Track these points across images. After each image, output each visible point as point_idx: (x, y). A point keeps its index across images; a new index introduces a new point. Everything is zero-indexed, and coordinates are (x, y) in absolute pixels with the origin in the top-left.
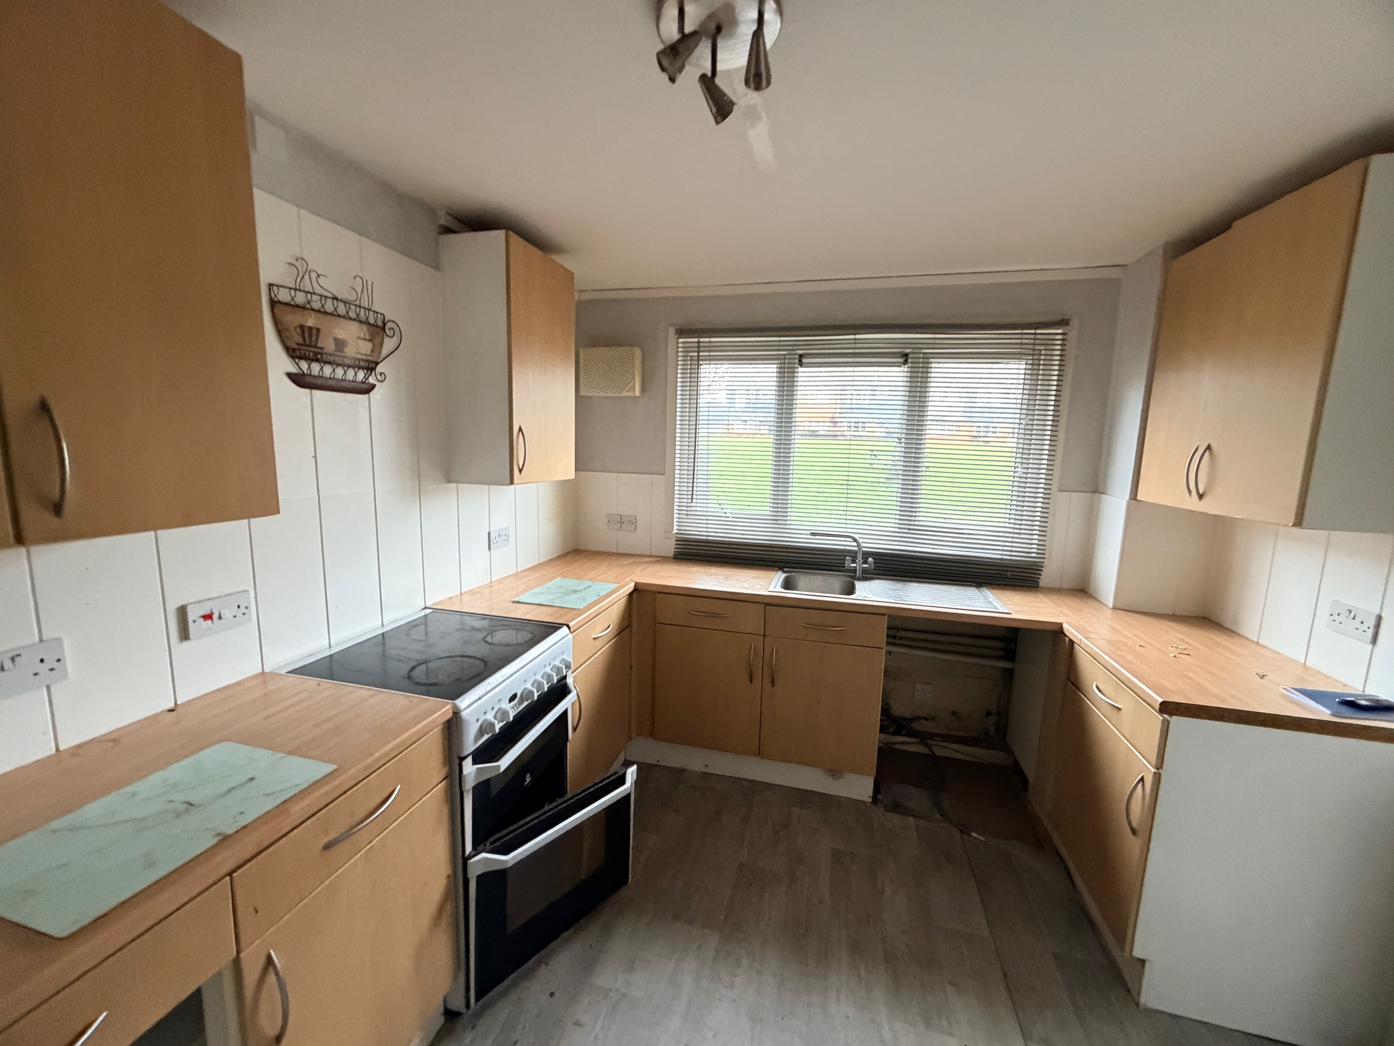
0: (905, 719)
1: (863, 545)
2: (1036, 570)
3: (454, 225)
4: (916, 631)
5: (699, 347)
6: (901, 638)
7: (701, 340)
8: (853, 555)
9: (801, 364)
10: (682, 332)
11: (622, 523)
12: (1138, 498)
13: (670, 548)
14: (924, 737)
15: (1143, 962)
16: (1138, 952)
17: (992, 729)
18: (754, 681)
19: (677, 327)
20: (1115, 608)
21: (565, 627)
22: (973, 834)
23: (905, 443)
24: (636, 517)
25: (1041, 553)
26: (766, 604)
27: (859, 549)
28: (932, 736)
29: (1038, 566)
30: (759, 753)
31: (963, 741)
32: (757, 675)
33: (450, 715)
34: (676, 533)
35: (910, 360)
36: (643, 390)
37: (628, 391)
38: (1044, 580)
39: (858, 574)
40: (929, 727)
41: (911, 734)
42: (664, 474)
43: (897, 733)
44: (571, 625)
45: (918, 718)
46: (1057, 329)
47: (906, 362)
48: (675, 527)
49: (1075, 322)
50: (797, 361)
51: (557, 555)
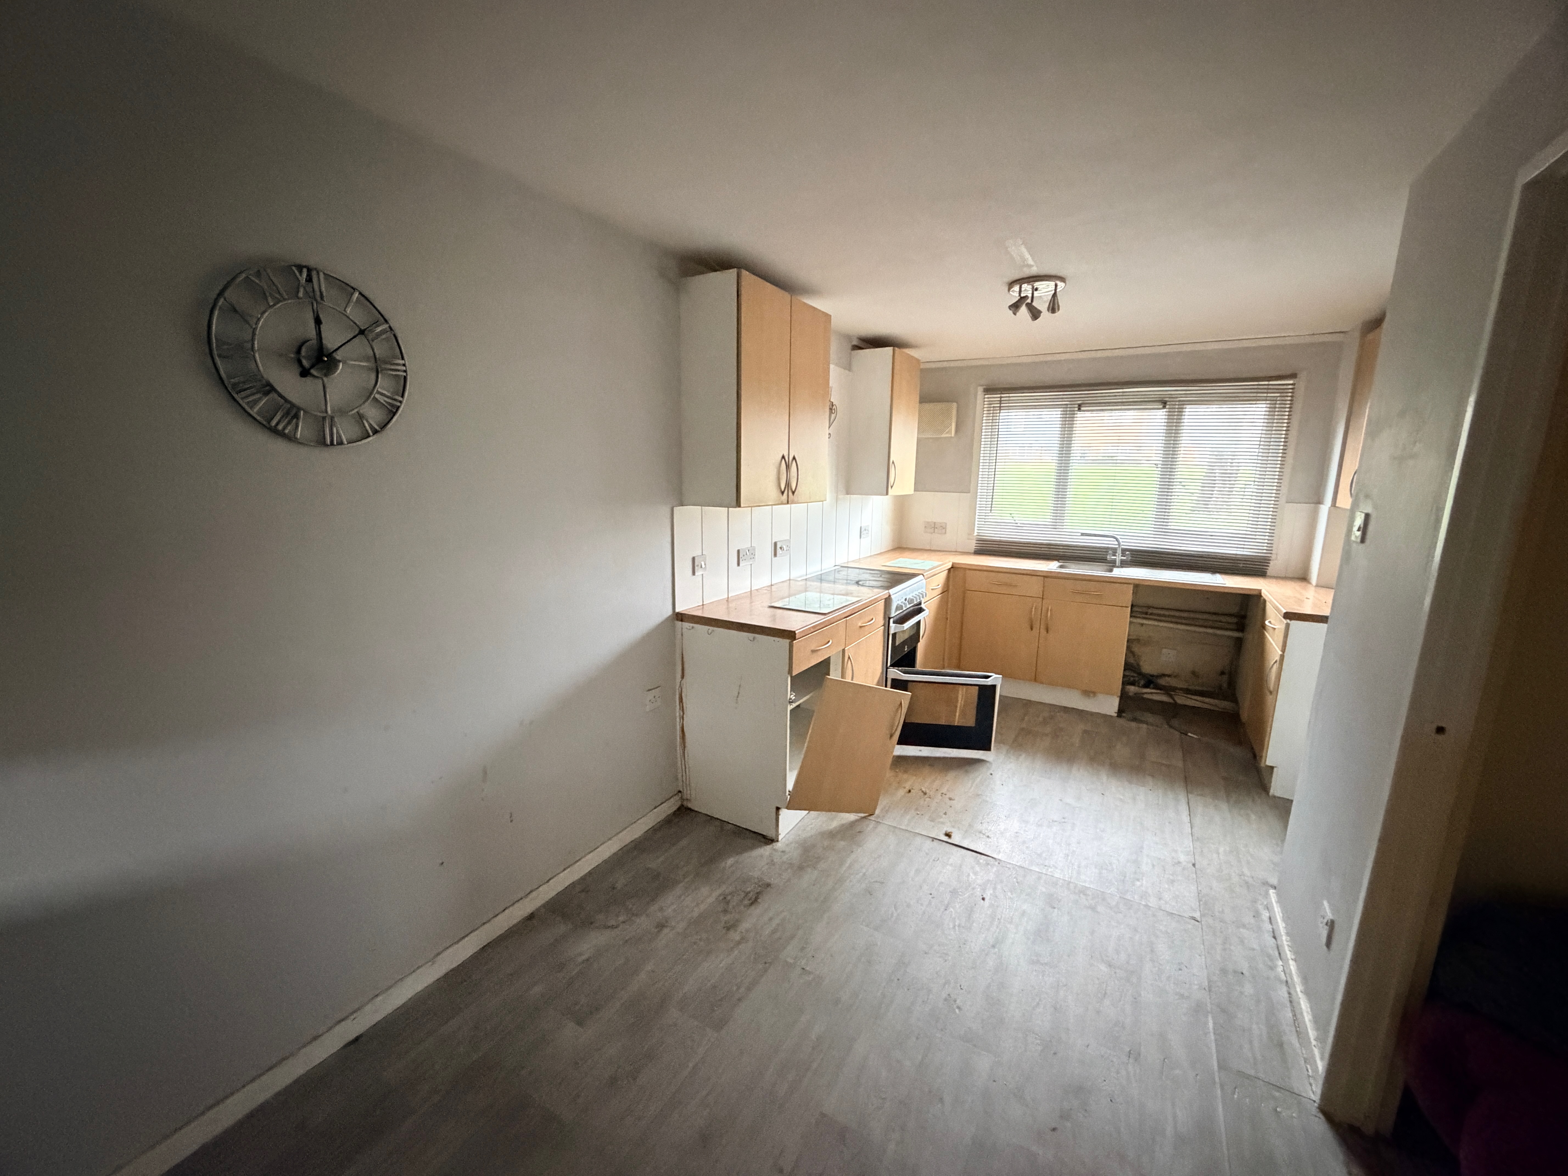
0: (1152, 676)
1: (1122, 544)
2: (1265, 563)
3: (862, 345)
4: (1162, 609)
5: (1001, 401)
6: (1151, 614)
7: (1003, 395)
8: (1114, 551)
9: (1079, 409)
10: (988, 390)
11: (935, 528)
12: (1337, 505)
13: (972, 546)
14: (1168, 690)
15: (1272, 768)
16: (1269, 763)
17: (1225, 685)
18: (1034, 629)
19: (985, 387)
20: (1317, 586)
21: (922, 576)
22: (1189, 734)
23: (1162, 468)
24: (946, 523)
25: (1270, 551)
26: (1044, 577)
27: (1119, 544)
28: (1174, 689)
29: (1265, 560)
30: (1036, 680)
31: (1202, 694)
32: (1036, 626)
33: (887, 596)
34: (977, 535)
35: (1167, 407)
36: (957, 431)
37: (947, 433)
38: (1270, 571)
39: (1118, 563)
40: (1173, 682)
41: (1158, 687)
42: (969, 492)
43: (1146, 686)
44: (924, 574)
45: (1164, 675)
46: (1289, 380)
47: (1164, 407)
48: (976, 531)
49: (1303, 376)
50: (1077, 409)
51: (892, 548)
